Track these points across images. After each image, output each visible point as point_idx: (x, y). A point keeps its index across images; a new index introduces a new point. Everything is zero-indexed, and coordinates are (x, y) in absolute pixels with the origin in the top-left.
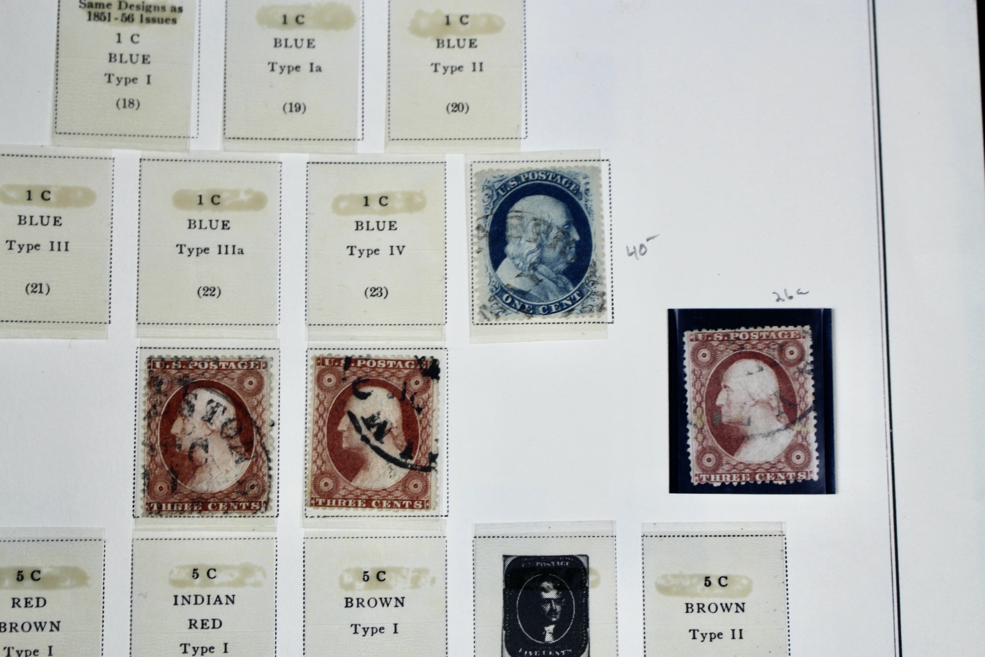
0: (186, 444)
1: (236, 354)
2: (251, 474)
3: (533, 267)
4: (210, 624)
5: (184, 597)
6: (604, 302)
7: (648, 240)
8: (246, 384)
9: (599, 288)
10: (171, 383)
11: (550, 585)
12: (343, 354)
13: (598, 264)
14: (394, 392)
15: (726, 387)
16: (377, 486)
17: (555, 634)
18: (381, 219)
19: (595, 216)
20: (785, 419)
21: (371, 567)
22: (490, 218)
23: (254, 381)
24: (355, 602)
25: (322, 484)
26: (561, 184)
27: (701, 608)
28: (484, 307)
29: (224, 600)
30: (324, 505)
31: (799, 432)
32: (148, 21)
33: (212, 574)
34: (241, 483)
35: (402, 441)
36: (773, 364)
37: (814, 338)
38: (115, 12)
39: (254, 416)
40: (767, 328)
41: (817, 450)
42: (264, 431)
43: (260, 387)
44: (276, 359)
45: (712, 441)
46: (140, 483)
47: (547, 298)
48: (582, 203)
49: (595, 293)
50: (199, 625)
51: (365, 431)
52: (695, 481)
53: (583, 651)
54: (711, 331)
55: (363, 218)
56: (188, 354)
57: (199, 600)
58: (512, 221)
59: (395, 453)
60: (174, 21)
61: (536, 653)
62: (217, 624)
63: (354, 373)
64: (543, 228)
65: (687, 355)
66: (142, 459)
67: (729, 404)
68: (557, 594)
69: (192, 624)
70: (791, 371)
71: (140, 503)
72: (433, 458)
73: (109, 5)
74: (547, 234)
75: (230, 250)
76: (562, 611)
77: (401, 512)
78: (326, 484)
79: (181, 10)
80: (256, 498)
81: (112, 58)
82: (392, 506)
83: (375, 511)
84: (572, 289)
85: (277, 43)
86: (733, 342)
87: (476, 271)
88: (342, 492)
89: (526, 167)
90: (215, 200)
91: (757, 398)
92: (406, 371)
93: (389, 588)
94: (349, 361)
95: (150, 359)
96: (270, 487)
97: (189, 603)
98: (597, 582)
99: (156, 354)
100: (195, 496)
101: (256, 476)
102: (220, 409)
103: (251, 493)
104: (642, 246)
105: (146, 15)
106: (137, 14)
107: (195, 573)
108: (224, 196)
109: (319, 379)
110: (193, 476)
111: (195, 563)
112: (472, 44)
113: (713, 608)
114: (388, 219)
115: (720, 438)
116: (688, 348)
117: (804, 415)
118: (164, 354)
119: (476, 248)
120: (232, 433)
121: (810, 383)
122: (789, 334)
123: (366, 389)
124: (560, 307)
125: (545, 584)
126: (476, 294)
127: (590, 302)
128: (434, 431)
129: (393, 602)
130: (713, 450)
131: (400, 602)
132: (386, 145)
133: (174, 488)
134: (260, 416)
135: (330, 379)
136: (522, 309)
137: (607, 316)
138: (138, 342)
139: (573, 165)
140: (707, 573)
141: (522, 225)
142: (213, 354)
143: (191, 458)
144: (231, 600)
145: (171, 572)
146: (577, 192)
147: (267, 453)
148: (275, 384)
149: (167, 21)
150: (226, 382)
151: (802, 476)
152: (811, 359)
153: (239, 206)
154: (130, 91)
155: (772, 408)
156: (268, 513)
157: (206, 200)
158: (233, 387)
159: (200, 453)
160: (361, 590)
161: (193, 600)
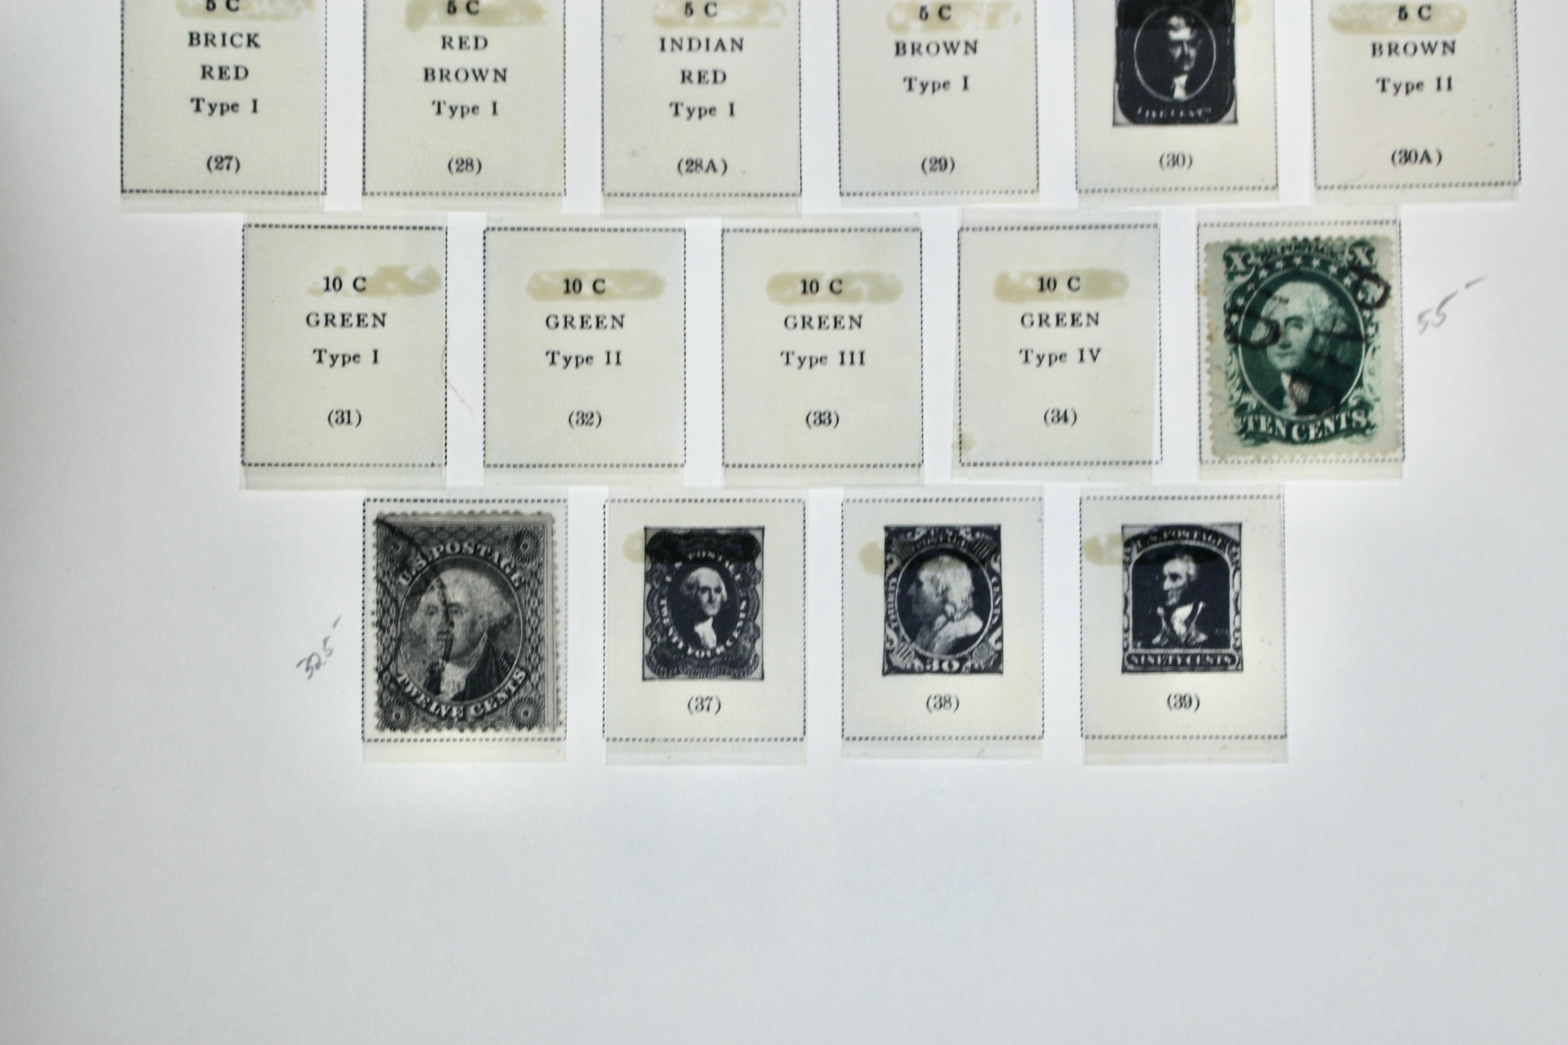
4: (710, 77)
5: (673, 41)
11: (1181, 21)
17: (1189, 87)
24: (909, 48)
27: (1393, 49)
29: (728, 44)
33: (712, 9)
50: (695, 77)
53: (1227, 109)
57: (695, 44)
61: (1161, 114)
62: (719, 76)
68: (1192, 32)
69: (685, 77)
76: (1199, 58)
93: (956, 28)
97: (680, 48)
107: (689, 8)
113: (1410, 49)
125: (1175, 21)
129: (962, 48)
131: (972, 47)
140: (1403, 2)
144: (738, 45)
145: (656, 7)
160: (917, 32)
161: (686, 45)
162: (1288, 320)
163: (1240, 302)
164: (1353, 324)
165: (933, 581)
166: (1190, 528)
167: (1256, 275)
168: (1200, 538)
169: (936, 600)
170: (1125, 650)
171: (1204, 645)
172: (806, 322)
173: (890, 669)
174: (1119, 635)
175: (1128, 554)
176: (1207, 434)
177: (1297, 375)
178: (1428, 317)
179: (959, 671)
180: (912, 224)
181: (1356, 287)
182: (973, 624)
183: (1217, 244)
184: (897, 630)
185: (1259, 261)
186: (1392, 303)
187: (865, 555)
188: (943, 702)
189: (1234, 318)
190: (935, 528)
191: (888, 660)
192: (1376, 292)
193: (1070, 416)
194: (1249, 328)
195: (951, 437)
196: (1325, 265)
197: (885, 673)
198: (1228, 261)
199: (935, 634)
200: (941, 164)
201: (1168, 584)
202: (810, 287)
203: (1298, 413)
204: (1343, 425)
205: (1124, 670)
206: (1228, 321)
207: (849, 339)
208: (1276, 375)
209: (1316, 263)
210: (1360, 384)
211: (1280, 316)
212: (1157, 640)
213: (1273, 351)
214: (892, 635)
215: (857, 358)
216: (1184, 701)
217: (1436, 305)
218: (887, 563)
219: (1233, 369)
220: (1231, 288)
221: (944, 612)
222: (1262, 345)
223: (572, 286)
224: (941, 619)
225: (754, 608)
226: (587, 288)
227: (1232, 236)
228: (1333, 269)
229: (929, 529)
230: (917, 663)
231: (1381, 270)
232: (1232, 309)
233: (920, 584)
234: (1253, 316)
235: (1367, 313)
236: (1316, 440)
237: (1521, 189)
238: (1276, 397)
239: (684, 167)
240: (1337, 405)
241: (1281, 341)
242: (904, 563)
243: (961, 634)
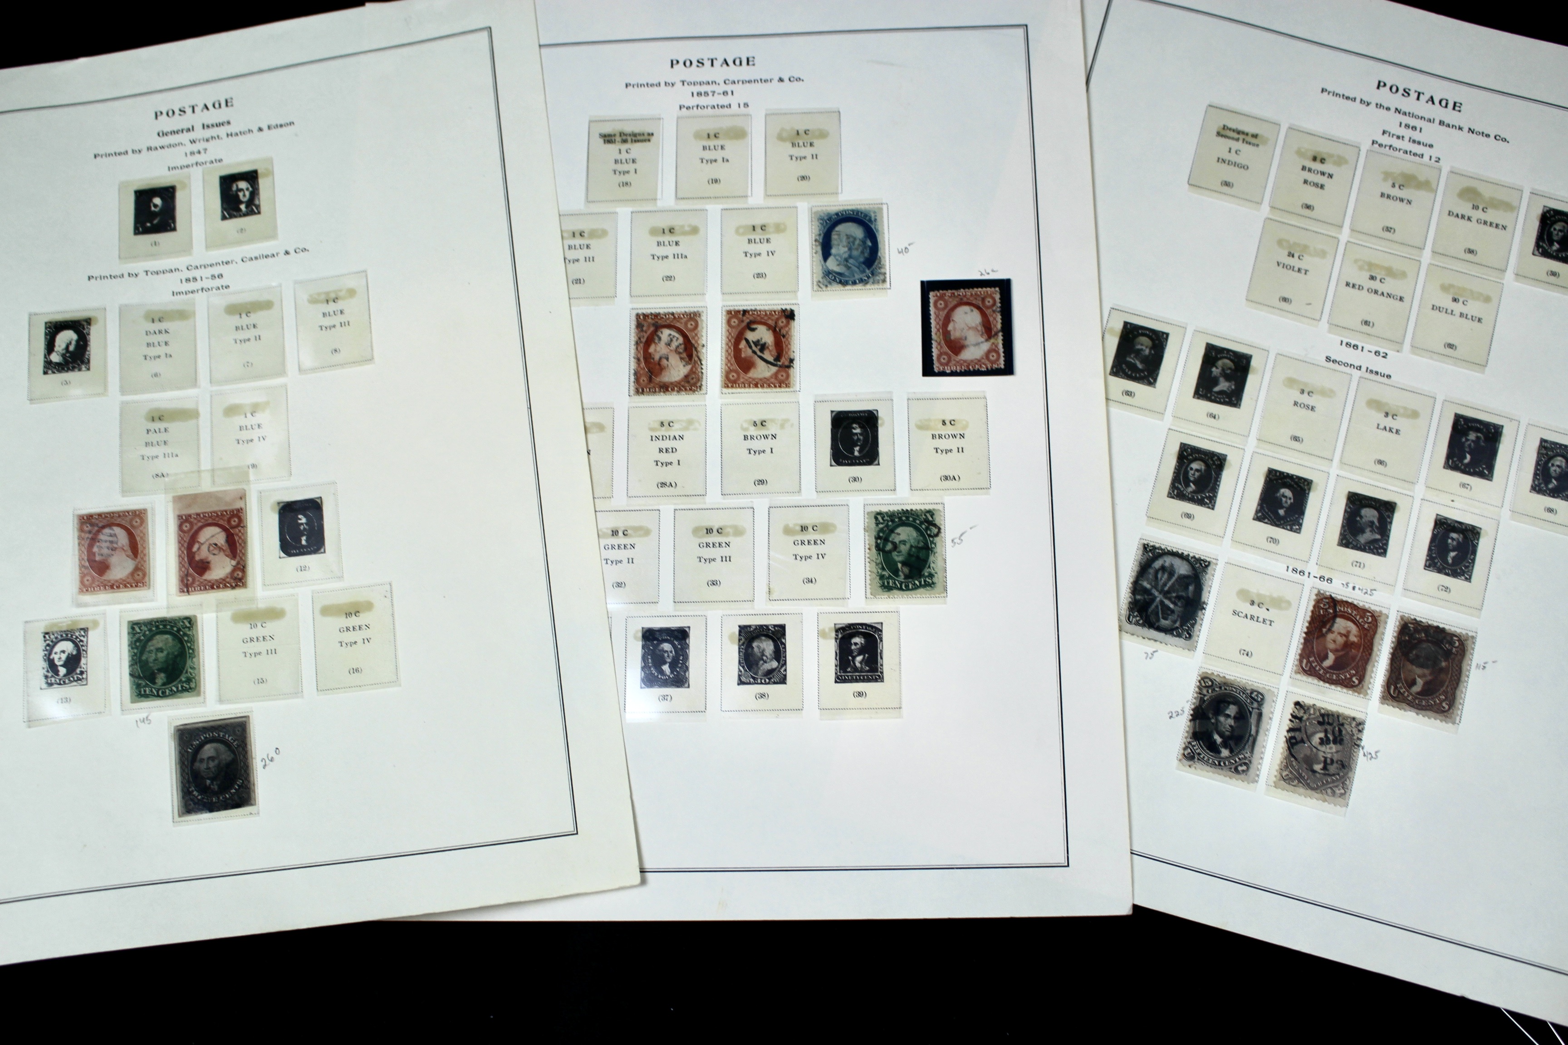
0: (657, 357)
1: (683, 310)
2: (692, 372)
3: (846, 260)
4: (670, 450)
5: (656, 437)
6: (885, 278)
7: (909, 245)
8: (689, 326)
9: (883, 271)
10: (649, 327)
11: (857, 426)
12: (741, 308)
13: (882, 258)
14: (769, 327)
15: (953, 320)
16: (761, 376)
17: (860, 452)
18: (762, 237)
19: (880, 233)
20: (985, 336)
21: (758, 418)
22: (822, 235)
23: (693, 323)
24: (749, 437)
25: (731, 376)
26: (861, 217)
27: (940, 437)
28: (819, 282)
29: (677, 437)
30: (732, 387)
31: (993, 343)
32: (635, 141)
33: (671, 424)
34: (686, 377)
35: (775, 353)
36: (978, 308)
37: (1001, 294)
38: (618, 139)
39: (693, 342)
40: (976, 289)
41: (1004, 352)
42: (699, 349)
43: (696, 326)
44: (705, 312)
45: (946, 349)
46: (632, 378)
47: (854, 276)
48: (873, 227)
49: (880, 273)
50: (664, 451)
51: (754, 348)
52: (936, 370)
53: (875, 460)
54: (944, 292)
55: (752, 237)
56: (657, 311)
57: (664, 438)
58: (834, 236)
59: (771, 359)
60: (649, 140)
61: (849, 462)
62: (674, 450)
63: (748, 318)
64: (851, 239)
65: (931, 305)
66: (633, 365)
67: (955, 329)
68: (861, 430)
69: (661, 450)
70: (988, 312)
71: (632, 388)
72: (792, 361)
73: (615, 135)
74: (854, 243)
75: (680, 256)
76: (864, 441)
77: (774, 390)
78: (733, 376)
79: (652, 134)
80: (695, 385)
81: (616, 162)
82: (769, 386)
83: (760, 390)
84: (867, 271)
85: (704, 148)
86: (957, 297)
87: (814, 263)
88: (742, 380)
89: (841, 208)
90: (671, 231)
91: (970, 326)
92: (776, 316)
93: (768, 429)
94: (745, 312)
95: (638, 315)
96: (702, 378)
97: (659, 439)
98: (883, 424)
99: (640, 312)
100: (661, 384)
101: (694, 373)
102: (674, 339)
103: (692, 382)
104: (906, 248)
105: (634, 138)
106: (629, 139)
107: (662, 424)
108: (676, 228)
109: (729, 322)
110: (661, 373)
111: (662, 419)
112: (811, 145)
113: (947, 437)
114: (766, 237)
115: (950, 347)
116: (932, 301)
117: (996, 334)
118: (645, 312)
119: (814, 251)
120: (681, 351)
121: (999, 317)
122: (987, 292)
123: (754, 326)
124: (861, 281)
125: (854, 425)
126: (815, 275)
127: (878, 278)
128: (792, 347)
129: (770, 437)
130: (946, 354)
131: (774, 437)
132: (764, 198)
133: (650, 380)
134: (697, 342)
135: (735, 322)
136: (840, 282)
137: (887, 285)
138: (631, 306)
139: (867, 207)
140: (944, 418)
141: (839, 238)
142: (671, 311)
143: (659, 364)
144: (682, 437)
145: (649, 424)
146: (870, 220)
147: (700, 360)
148: (704, 325)
149: (645, 141)
150: (678, 325)
151: (995, 366)
152: (999, 305)
153: (685, 233)
154: (626, 178)
155: (978, 331)
156: (701, 392)
157: (667, 231)
158: (682, 327)
159: (664, 362)
160: (753, 431)
161: (661, 438)
162: (900, 542)
163: (881, 535)
164: (926, 544)
165: (759, 647)
166: (862, 624)
167: (887, 524)
168: (866, 629)
169: (759, 654)
170: (836, 674)
171: (868, 671)
172: (708, 545)
173: (741, 683)
174: (834, 667)
175: (837, 635)
176: (868, 587)
177: (904, 563)
178: (955, 541)
179: (769, 683)
180: (750, 505)
181: (927, 529)
182: (775, 664)
183: (872, 512)
184: (743, 667)
185: (889, 519)
186: (942, 535)
187: (731, 637)
188: (762, 696)
189: (879, 541)
190: (758, 626)
191: (740, 679)
192: (935, 531)
193: (814, 580)
194: (885, 545)
195: (766, 589)
196: (914, 520)
197: (738, 684)
198: (876, 518)
199: (759, 668)
200: (762, 482)
201: (853, 647)
202: (709, 531)
203: (904, 579)
204: (923, 583)
205: (836, 682)
206: (876, 542)
207: (724, 552)
208: (895, 563)
209: (911, 519)
210: (929, 567)
211: (897, 540)
212: (849, 669)
213: (894, 554)
214: (741, 669)
215: (728, 559)
216: (860, 694)
217: (959, 535)
218: (740, 640)
219: (878, 561)
220: (878, 529)
221: (763, 660)
222: (890, 552)
223: (615, 533)
224: (761, 662)
225: (686, 658)
226: (621, 534)
227: (877, 509)
228: (918, 522)
229: (756, 626)
230: (752, 680)
231: (937, 522)
232: (878, 538)
233: (753, 648)
234: (886, 540)
235: (931, 539)
236: (911, 590)
237: (991, 491)
238: (896, 572)
239: (659, 485)
240: (920, 575)
241: (898, 550)
242: (746, 639)
243: (769, 668)
